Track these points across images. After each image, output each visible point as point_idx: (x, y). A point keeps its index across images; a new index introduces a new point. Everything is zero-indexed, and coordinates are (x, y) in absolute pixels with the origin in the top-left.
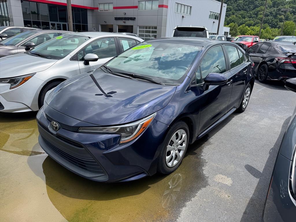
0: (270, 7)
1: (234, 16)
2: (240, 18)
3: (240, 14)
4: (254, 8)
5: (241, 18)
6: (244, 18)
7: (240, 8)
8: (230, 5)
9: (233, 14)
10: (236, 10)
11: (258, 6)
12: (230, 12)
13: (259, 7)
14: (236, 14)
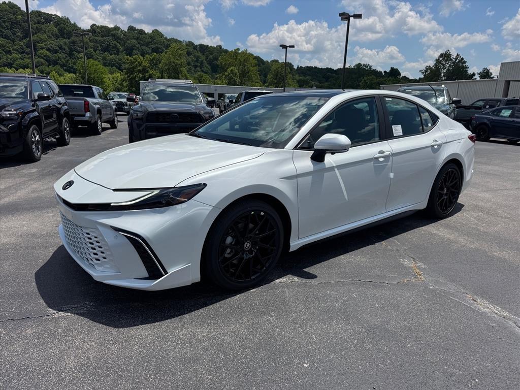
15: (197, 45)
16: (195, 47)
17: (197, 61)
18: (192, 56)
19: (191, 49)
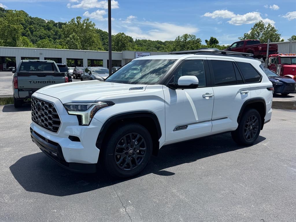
15: (57, 23)
16: (55, 25)
17: (56, 34)
18: (51, 31)
19: (51, 25)
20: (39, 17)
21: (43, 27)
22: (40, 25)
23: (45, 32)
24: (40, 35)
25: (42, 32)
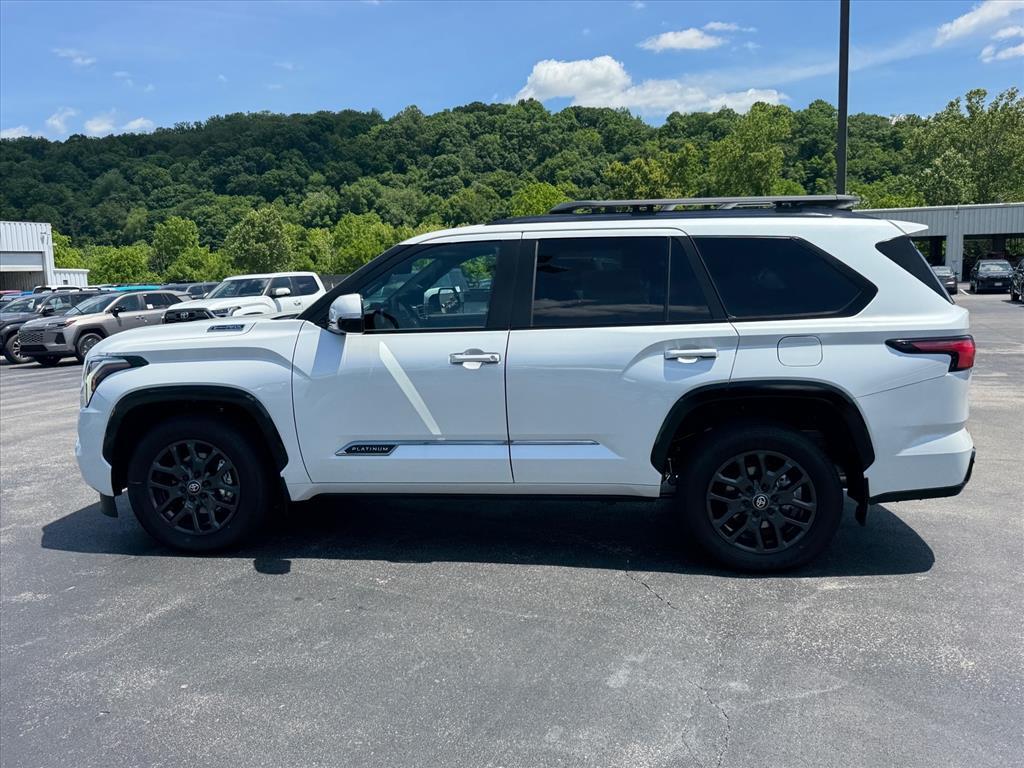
0: (596, 151)
1: (470, 191)
2: (489, 197)
3: (492, 184)
4: (541, 160)
5: (493, 198)
6: (506, 195)
7: (490, 161)
8: (454, 153)
9: (467, 183)
10: (475, 169)
11: (554, 150)
12: (456, 177)
13: (559, 155)
14: (475, 183)
20: (869, 112)
21: (878, 140)
22: (869, 137)
23: (883, 156)
24: (867, 168)
25: (874, 159)
